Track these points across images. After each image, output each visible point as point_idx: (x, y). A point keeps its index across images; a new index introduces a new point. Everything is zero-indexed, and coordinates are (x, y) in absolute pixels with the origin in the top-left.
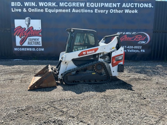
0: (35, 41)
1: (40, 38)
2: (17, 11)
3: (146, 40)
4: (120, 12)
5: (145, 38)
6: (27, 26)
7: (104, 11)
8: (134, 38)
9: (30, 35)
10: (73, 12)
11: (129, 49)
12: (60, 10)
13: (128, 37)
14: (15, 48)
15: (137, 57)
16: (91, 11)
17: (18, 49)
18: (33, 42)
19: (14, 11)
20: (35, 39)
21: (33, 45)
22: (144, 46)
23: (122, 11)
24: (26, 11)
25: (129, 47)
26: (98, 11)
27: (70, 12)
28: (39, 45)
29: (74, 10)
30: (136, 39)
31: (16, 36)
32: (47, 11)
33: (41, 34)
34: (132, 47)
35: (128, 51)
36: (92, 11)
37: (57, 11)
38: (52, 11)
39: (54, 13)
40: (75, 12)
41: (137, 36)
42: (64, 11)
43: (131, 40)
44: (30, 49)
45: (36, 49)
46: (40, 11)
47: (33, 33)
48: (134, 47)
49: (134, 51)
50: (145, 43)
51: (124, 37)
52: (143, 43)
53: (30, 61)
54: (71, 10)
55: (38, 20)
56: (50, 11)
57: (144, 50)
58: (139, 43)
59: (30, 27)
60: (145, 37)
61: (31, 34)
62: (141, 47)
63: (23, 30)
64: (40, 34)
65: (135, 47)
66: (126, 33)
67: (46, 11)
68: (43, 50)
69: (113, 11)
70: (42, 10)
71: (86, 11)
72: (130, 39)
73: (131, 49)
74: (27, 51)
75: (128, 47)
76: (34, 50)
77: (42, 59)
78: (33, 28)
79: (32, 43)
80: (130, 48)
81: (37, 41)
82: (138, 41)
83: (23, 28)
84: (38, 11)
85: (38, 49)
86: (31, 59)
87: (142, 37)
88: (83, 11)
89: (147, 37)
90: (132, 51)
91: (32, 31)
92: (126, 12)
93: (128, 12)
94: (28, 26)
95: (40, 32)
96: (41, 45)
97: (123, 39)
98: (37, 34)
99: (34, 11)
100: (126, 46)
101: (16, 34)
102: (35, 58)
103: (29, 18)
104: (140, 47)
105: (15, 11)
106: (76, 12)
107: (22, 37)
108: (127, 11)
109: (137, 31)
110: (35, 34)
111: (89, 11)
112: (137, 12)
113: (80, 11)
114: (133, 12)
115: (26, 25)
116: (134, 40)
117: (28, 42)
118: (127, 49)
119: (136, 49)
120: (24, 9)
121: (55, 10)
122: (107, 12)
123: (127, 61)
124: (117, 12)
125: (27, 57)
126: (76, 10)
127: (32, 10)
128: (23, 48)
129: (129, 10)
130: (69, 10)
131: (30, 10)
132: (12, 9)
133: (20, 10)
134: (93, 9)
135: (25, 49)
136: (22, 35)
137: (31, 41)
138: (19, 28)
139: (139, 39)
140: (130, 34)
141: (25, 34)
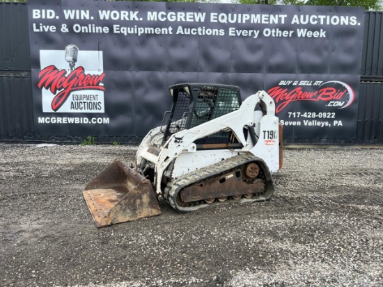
0: (89, 101)
2: (46, 30)
3: (346, 98)
5: (342, 94)
6: (70, 65)
7: (250, 31)
9: (77, 86)
10: (177, 33)
11: (306, 119)
13: (303, 92)
14: (39, 118)
16: (220, 31)
17: (48, 120)
18: (84, 102)
19: (38, 30)
20: (88, 97)
21: (83, 111)
22: (340, 113)
23: (291, 32)
24: (67, 30)
25: (308, 115)
26: (236, 33)
27: (171, 33)
28: (98, 111)
29: (180, 30)
30: (323, 96)
31: (41, 88)
32: (119, 32)
33: (102, 85)
34: (314, 115)
35: (306, 124)
36: (222, 32)
37: (142, 32)
38: (129, 32)
39: (135, 35)
40: (182, 33)
41: (325, 89)
42: (157, 31)
43: (312, 98)
44: (77, 120)
45: (90, 120)
46: (101, 32)
47: (84, 82)
48: (317, 114)
49: (319, 124)
50: (343, 105)
52: (339, 107)
53: (75, 147)
54: (175, 30)
55: (97, 52)
56: (124, 31)
57: (340, 121)
58: (329, 105)
59: (76, 67)
60: (342, 91)
61: (80, 85)
62: (334, 114)
63: (60, 75)
65: (320, 115)
66: (299, 83)
67: (115, 32)
68: (106, 121)
69: (271, 33)
70: (106, 30)
71: (209, 32)
72: (308, 96)
73: (311, 119)
74: (69, 125)
75: (305, 115)
76: (85, 122)
77: (105, 144)
78: (84, 71)
80: (309, 117)
83: (59, 71)
84: (97, 31)
85: (94, 120)
86: (78, 144)
87: (337, 92)
88: (202, 32)
89: (347, 92)
90: (314, 123)
91: (81, 77)
92: (299, 35)
93: (304, 36)
94: (72, 66)
95: (101, 79)
97: (293, 96)
99: (87, 31)
100: (299, 113)
101: (43, 85)
102: (87, 140)
103: (75, 48)
104: (331, 115)
105: (42, 30)
106: (184, 34)
107: (58, 92)
108: (301, 33)
110: (89, 85)
111: (215, 32)
112: (324, 36)
113: (194, 31)
114: (316, 34)
115: (68, 64)
117: (72, 103)
118: (302, 119)
119: (323, 120)
120: (63, 25)
121: (136, 29)
122: (257, 33)
123: (302, 147)
124: (280, 35)
125: (69, 139)
126: (185, 29)
127: (83, 28)
128: (58, 118)
129: (306, 30)
130: (170, 29)
131: (77, 28)
132: (34, 25)
133: (53, 29)
134: (226, 27)
135: (64, 120)
136: (58, 87)
137: (79, 101)
138: (51, 70)
139: (329, 96)
140: (310, 84)
141: (65, 84)
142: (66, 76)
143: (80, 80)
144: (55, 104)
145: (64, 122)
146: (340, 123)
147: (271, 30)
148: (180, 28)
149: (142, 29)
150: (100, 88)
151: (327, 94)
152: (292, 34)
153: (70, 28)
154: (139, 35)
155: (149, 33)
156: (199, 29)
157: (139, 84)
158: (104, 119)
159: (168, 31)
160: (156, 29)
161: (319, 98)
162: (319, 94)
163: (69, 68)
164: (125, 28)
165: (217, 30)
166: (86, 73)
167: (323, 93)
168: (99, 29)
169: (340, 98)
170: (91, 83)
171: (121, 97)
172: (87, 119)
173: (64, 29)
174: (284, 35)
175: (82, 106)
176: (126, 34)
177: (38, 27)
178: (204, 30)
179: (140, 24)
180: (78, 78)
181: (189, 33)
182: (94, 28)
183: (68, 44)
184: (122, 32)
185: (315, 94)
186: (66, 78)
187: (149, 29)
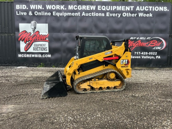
0: (41, 47)
2: (22, 14)
3: (162, 45)
4: (133, 15)
7: (117, 14)
9: (36, 40)
10: (82, 15)
11: (143, 55)
13: (142, 43)
14: (19, 55)
15: (152, 64)
16: (102, 14)
17: (23, 56)
18: (39, 48)
19: (19, 14)
20: (41, 45)
21: (39, 51)
22: (159, 52)
23: (136, 14)
26: (110, 15)
29: (83, 14)
30: (151, 44)
32: (55, 15)
33: (48, 39)
34: (147, 53)
35: (143, 58)
36: (103, 15)
37: (66, 15)
38: (60, 15)
39: (63, 16)
40: (85, 15)
41: (152, 41)
43: (146, 45)
44: (36, 56)
48: (148, 53)
49: (149, 57)
50: (161, 49)
52: (159, 49)
53: (35, 68)
54: (81, 14)
55: (45, 24)
57: (159, 56)
58: (154, 49)
59: (35, 31)
60: (160, 42)
61: (37, 39)
63: (28, 35)
65: (150, 53)
66: (139, 38)
68: (49, 56)
69: (126, 15)
70: (49, 14)
71: (97, 15)
72: (144, 44)
73: (145, 55)
74: (32, 58)
75: (142, 53)
76: (39, 57)
77: (49, 67)
80: (144, 54)
81: (43, 47)
82: (153, 47)
83: (28, 33)
85: (44, 56)
86: (36, 66)
87: (158, 42)
88: (94, 15)
89: (163, 42)
90: (147, 57)
92: (140, 16)
93: (142, 16)
94: (34, 31)
95: (47, 37)
100: (140, 52)
101: (21, 40)
102: (41, 65)
103: (35, 22)
104: (155, 54)
105: (20, 14)
107: (27, 43)
110: (42, 39)
112: (152, 16)
113: (90, 14)
114: (148, 15)
115: (32, 30)
116: (149, 46)
117: (34, 48)
118: (141, 55)
119: (151, 55)
120: (30, 12)
121: (63, 13)
122: (119, 15)
123: (141, 68)
125: (32, 64)
126: (86, 13)
127: (39, 13)
128: (27, 55)
129: (143, 13)
130: (79, 13)
131: (36, 13)
133: (25, 14)
134: (105, 12)
135: (30, 56)
136: (27, 41)
137: (37, 47)
138: (24, 33)
139: (154, 44)
140: (145, 39)
141: (31, 39)
142: (31, 35)
143: (38, 37)
144: (26, 48)
145: (30, 57)
146: (159, 57)
147: (126, 13)
148: (84, 13)
149: (66, 13)
150: (47, 41)
151: (153, 43)
152: (136, 15)
153: (33, 13)
154: (65, 16)
155: (69, 15)
156: (93, 13)
157: (64, 39)
158: (49, 55)
159: (78, 14)
160: (73, 13)
161: (149, 45)
162: (149, 43)
163: (33, 31)
164: (58, 13)
165: (101, 14)
166: (40, 34)
167: (151, 43)
168: (46, 14)
169: (159, 45)
170: (43, 39)
171: (56, 45)
172: (41, 55)
173: (30, 14)
174: (132, 16)
175: (38, 49)
176: (58, 16)
177: (18, 13)
178: (95, 14)
179: (65, 11)
180: (37, 36)
181: (88, 15)
182: (44, 13)
183: (32, 21)
184: (57, 15)
185: (147, 43)
186: (31, 36)
187: (69, 13)
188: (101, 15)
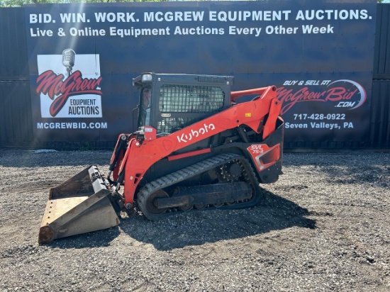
0: (86, 106)
1: (98, 99)
2: (43, 35)
3: (356, 97)
4: (289, 31)
5: (352, 93)
6: (68, 70)
7: (252, 29)
8: (326, 95)
10: (175, 33)
11: (313, 121)
12: (146, 31)
13: (310, 92)
14: (38, 124)
15: (335, 140)
16: (220, 30)
17: (47, 126)
18: (82, 107)
19: (35, 35)
21: (81, 116)
22: (350, 114)
23: (296, 29)
24: (64, 34)
25: (315, 117)
26: (236, 31)
27: (168, 34)
28: (96, 116)
29: (178, 31)
30: (332, 97)
31: (40, 94)
32: (115, 34)
33: (100, 89)
34: (322, 117)
35: (313, 127)
36: (222, 32)
37: (139, 34)
38: (126, 34)
39: (132, 37)
40: (180, 33)
41: (334, 89)
42: (155, 32)
43: (319, 98)
44: (75, 126)
45: (88, 125)
46: (97, 34)
47: (82, 86)
48: (325, 115)
49: (327, 126)
50: (354, 106)
51: (301, 92)
53: (73, 153)
54: (172, 31)
55: (94, 55)
56: (121, 33)
57: (351, 123)
58: (338, 106)
60: (353, 91)
61: (77, 89)
62: (344, 115)
63: (58, 79)
64: (98, 88)
65: (329, 117)
66: (305, 82)
67: (112, 34)
68: (104, 125)
69: (274, 30)
70: (102, 32)
71: (208, 31)
72: (315, 96)
73: (319, 121)
74: (66, 130)
75: (312, 117)
76: (83, 127)
77: (103, 149)
78: (81, 75)
79: (80, 110)
80: (316, 118)
81: (90, 106)
82: (337, 103)
83: (56, 76)
84: (94, 35)
85: (92, 125)
86: (76, 149)
87: (347, 91)
88: (200, 31)
89: (358, 91)
90: (322, 125)
91: (79, 81)
92: (304, 32)
93: (309, 32)
94: (69, 70)
95: (98, 83)
96: (100, 115)
97: (298, 97)
98: (91, 89)
99: (83, 35)
100: (306, 115)
101: (41, 90)
102: (85, 146)
103: (72, 52)
104: (341, 117)
105: (39, 35)
106: (182, 35)
107: (56, 97)
108: (307, 29)
109: (332, 76)
110: (86, 89)
111: (215, 31)
112: (332, 32)
113: (192, 31)
114: (323, 30)
115: (65, 68)
116: (326, 99)
117: (70, 108)
118: (308, 121)
119: (331, 121)
120: (59, 29)
121: (132, 31)
122: (258, 32)
123: (308, 150)
124: (284, 33)
125: (67, 144)
126: (183, 29)
127: (80, 31)
128: (56, 124)
129: (311, 26)
130: (168, 29)
131: (74, 32)
132: (31, 30)
133: (50, 33)
134: (226, 25)
135: (62, 125)
136: (56, 92)
137: (77, 106)
138: (48, 75)
139: (338, 96)
140: (317, 84)
141: (62, 89)
142: (64, 80)
143: (76, 84)
145: (62, 128)
146: (351, 125)
147: (274, 27)
148: (178, 28)
149: (139, 30)
150: (98, 92)
151: (336, 94)
152: (297, 31)
153: (67, 32)
154: (136, 36)
155: (146, 34)
156: (198, 29)
158: (102, 124)
159: (166, 32)
160: (153, 30)
161: (328, 98)
163: (67, 72)
164: (122, 30)
166: (83, 77)
167: (332, 93)
168: (95, 32)
169: (350, 98)
170: (88, 87)
172: (85, 124)
173: (61, 33)
174: (288, 33)
176: (122, 36)
177: (35, 32)
178: (203, 30)
179: (136, 26)
180: (75, 83)
181: (187, 33)
182: (90, 31)
183: (65, 48)
184: (119, 34)
185: (323, 94)
186: (63, 82)
187: (146, 30)
188: (217, 33)
